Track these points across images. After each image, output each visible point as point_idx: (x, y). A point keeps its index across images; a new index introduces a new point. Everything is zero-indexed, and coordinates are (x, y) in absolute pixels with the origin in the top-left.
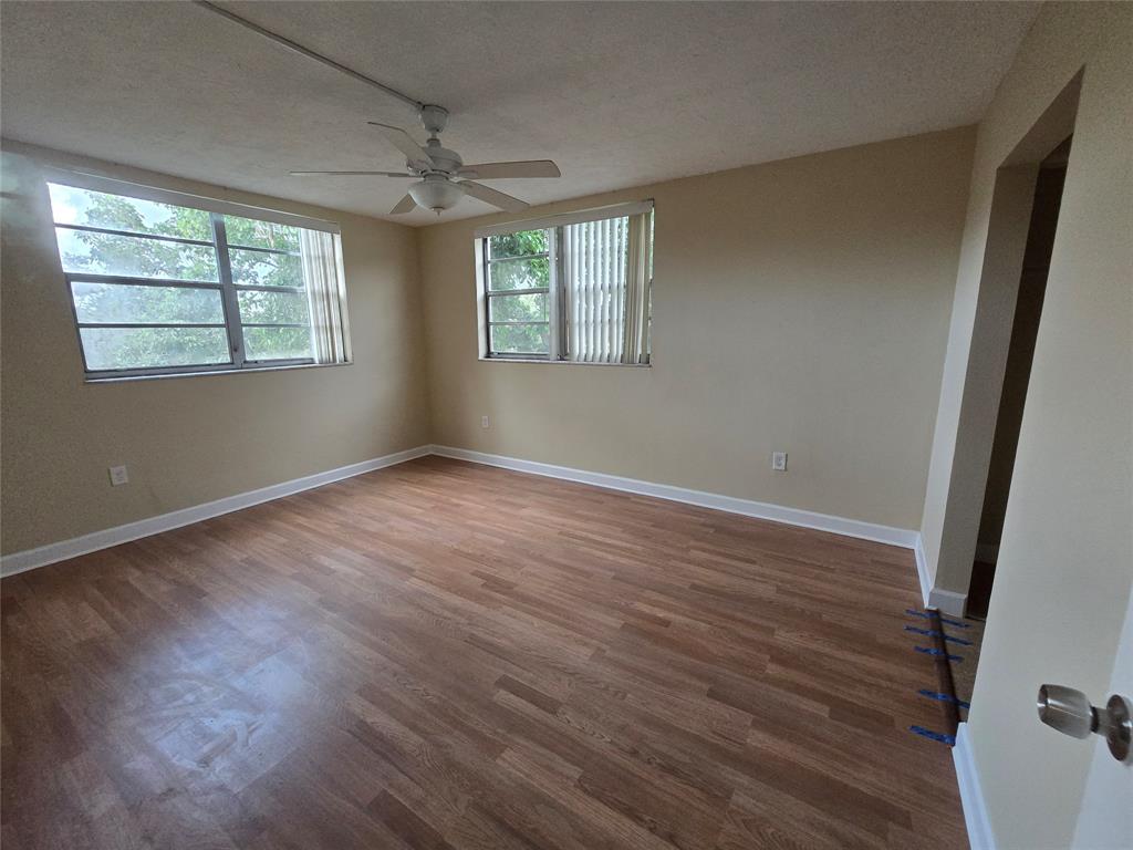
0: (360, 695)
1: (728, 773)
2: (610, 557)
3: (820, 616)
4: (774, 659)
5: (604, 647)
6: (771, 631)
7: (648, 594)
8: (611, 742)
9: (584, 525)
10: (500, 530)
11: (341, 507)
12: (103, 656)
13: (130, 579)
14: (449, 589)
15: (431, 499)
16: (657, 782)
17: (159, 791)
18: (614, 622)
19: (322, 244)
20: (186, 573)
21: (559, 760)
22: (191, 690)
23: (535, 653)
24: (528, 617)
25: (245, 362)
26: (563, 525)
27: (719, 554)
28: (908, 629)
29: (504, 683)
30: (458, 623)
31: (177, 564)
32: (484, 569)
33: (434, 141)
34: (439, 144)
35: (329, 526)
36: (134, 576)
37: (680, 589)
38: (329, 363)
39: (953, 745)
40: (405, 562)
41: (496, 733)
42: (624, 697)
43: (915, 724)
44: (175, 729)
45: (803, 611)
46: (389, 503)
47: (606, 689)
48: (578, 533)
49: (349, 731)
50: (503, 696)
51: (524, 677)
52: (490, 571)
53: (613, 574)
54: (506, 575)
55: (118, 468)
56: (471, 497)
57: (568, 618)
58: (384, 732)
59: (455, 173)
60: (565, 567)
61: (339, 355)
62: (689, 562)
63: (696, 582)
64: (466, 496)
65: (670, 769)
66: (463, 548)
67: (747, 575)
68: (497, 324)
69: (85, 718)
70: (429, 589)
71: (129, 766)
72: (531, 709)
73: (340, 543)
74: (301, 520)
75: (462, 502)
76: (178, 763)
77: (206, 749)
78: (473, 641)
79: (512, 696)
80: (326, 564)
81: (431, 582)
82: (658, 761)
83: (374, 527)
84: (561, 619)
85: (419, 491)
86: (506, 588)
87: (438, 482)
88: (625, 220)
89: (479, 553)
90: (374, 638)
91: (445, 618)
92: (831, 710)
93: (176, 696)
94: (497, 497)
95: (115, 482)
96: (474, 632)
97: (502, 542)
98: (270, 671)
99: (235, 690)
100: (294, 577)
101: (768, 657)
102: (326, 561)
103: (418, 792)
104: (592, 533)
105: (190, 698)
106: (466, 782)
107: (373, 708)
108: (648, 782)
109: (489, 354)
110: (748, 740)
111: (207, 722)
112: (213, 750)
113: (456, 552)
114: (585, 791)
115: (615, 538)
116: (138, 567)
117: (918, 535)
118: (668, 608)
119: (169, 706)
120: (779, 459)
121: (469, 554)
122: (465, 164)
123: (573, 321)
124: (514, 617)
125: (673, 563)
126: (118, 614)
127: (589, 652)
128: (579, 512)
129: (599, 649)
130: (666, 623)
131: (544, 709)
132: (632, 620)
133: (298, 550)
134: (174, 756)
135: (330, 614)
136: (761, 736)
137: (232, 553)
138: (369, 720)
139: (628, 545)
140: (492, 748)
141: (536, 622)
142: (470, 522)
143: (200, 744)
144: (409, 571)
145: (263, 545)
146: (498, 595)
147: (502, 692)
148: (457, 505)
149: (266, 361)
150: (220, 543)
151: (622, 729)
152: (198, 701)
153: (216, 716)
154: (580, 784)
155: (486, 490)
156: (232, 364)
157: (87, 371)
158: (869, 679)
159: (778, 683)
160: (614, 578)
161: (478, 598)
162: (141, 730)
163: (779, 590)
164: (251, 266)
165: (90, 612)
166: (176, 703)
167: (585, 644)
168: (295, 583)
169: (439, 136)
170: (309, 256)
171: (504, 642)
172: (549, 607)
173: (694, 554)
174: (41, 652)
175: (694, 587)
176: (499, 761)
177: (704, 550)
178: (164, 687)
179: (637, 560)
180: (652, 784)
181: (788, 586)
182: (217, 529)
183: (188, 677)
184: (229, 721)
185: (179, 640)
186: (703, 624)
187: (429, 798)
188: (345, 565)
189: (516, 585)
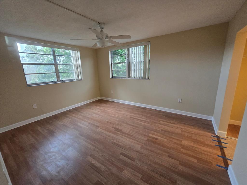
0: (91, 157)
1: (175, 176)
2: (142, 123)
3: (192, 137)
4: (182, 148)
5: (143, 145)
6: (181, 141)
7: (151, 132)
8: (148, 168)
9: (135, 115)
10: (117, 117)
11: (82, 112)
12: (34, 147)
13: (38, 129)
14: (107, 131)
15: (101, 110)
16: (160, 178)
17: (49, 180)
18: (145, 139)
19: (76, 54)
20: (50, 128)
21: (136, 173)
22: (54, 155)
23: (128, 147)
24: (125, 138)
25: (60, 80)
26: (131, 115)
27: (167, 122)
28: (213, 140)
29: (122, 154)
30: (110, 139)
31: (48, 126)
32: (114, 126)
33: (102, 31)
34: (103, 32)
35: (80, 116)
36: (39, 128)
37: (159, 131)
38: (78, 80)
39: (228, 170)
40: (97, 125)
41: (121, 166)
42: (149, 157)
43: (217, 164)
44: (51, 165)
45: (188, 136)
46: (92, 110)
47: (145, 155)
48: (134, 117)
49: (89, 165)
50: (122, 157)
51: (127, 153)
52: (116, 127)
53: (143, 127)
54: (119, 127)
55: (35, 105)
56: (110, 109)
57: (134, 138)
58: (96, 166)
59: (107, 38)
60: (132, 126)
61: (80, 78)
62: (161, 124)
63: (162, 129)
64: (108, 109)
65: (162, 175)
66: (109, 121)
67: (174, 127)
68: (114, 70)
69: (32, 162)
70: (103, 131)
71: (42, 174)
72: (128, 160)
73: (82, 120)
74: (74, 115)
75: (108, 110)
76: (52, 173)
77: (58, 169)
78: (114, 143)
79: (124, 157)
80: (80, 125)
81: (103, 129)
82: (159, 173)
83: (89, 116)
84: (133, 138)
85: (98, 108)
86: (120, 131)
87: (102, 105)
88: (143, 46)
89: (113, 122)
90: (92, 143)
91: (107, 138)
92: (197, 160)
93: (51, 157)
94: (115, 109)
95: (34, 108)
96: (114, 141)
97: (118, 119)
98: (70, 151)
99: (63, 155)
100: (73, 128)
101: (181, 147)
102: (80, 124)
103: (105, 180)
104: (138, 117)
105: (54, 157)
106: (116, 178)
107: (94, 160)
108: (157, 178)
109: (112, 77)
110: (179, 168)
111: (58, 163)
112: (60, 170)
113: (108, 122)
114: (143, 180)
115: (143, 118)
116: (40, 126)
117: (213, 117)
118: (157, 135)
119: (50, 159)
120: (180, 100)
121: (110, 123)
122: (109, 36)
123: (131, 69)
124: (122, 138)
125: (157, 124)
126: (37, 137)
127: (140, 146)
128: (134, 112)
129: (142, 145)
130: (157, 139)
131: (131, 160)
132: (149, 138)
133: (74, 122)
134: (52, 171)
135: (82, 137)
136: (182, 167)
137: (60, 123)
138: (93, 163)
139: (146, 120)
140: (121, 170)
141: (128, 139)
142: (110, 115)
143: (57, 168)
144: (98, 127)
145: (66, 121)
146: (119, 133)
147: (121, 156)
148: (107, 111)
149: (65, 80)
150: (57, 121)
151: (150, 165)
152: (55, 158)
153: (60, 162)
154: (141, 179)
155: (113, 107)
156: (57, 81)
157: (27, 84)
158: (205, 153)
159: (184, 154)
160: (144, 128)
161: (114, 133)
162: (44, 165)
163: (182, 131)
164: (59, 58)
165: (31, 137)
166: (51, 159)
167: (139, 144)
168: (74, 130)
169: (103, 30)
170: (73, 57)
171: (121, 144)
172: (130, 135)
173: (161, 122)
174: (21, 146)
175: (162, 130)
176: (123, 173)
177: (163, 121)
178: (48, 155)
179: (148, 124)
180: (158, 179)
181: (183, 130)
182: (56, 117)
183: (53, 152)
184: (63, 163)
185: (50, 143)
186: (165, 139)
187: (108, 182)
188: (84, 125)
189: (122, 130)
